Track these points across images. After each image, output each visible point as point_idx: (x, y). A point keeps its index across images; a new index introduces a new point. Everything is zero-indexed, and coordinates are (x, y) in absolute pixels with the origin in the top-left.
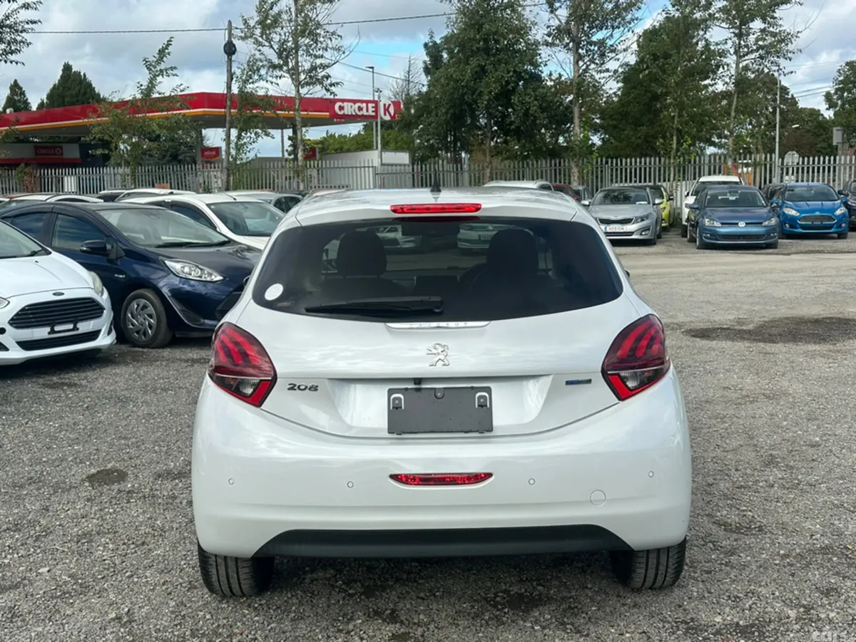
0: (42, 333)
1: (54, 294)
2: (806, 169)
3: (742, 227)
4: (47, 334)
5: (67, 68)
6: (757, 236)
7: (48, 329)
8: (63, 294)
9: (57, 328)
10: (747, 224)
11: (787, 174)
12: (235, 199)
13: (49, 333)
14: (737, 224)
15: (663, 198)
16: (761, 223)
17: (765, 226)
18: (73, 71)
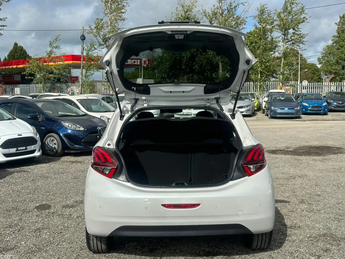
0: (13, 150)
1: (18, 135)
2: (311, 88)
3: (286, 110)
4: (15, 151)
5: (16, 44)
6: (293, 114)
7: (16, 149)
8: (21, 135)
9: (19, 149)
10: (288, 109)
11: (304, 89)
12: (88, 98)
13: (16, 151)
14: (285, 109)
15: (255, 98)
16: (294, 109)
17: (296, 110)
18: (18, 45)
